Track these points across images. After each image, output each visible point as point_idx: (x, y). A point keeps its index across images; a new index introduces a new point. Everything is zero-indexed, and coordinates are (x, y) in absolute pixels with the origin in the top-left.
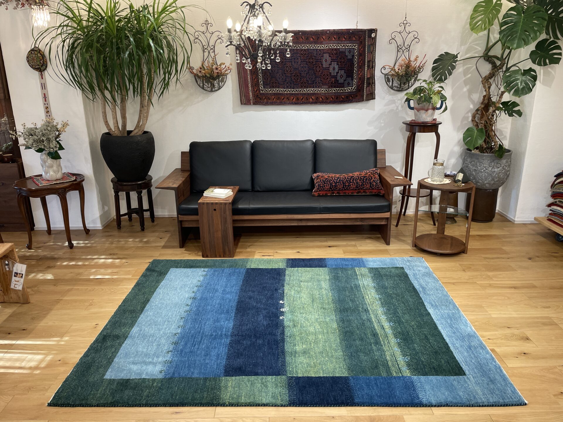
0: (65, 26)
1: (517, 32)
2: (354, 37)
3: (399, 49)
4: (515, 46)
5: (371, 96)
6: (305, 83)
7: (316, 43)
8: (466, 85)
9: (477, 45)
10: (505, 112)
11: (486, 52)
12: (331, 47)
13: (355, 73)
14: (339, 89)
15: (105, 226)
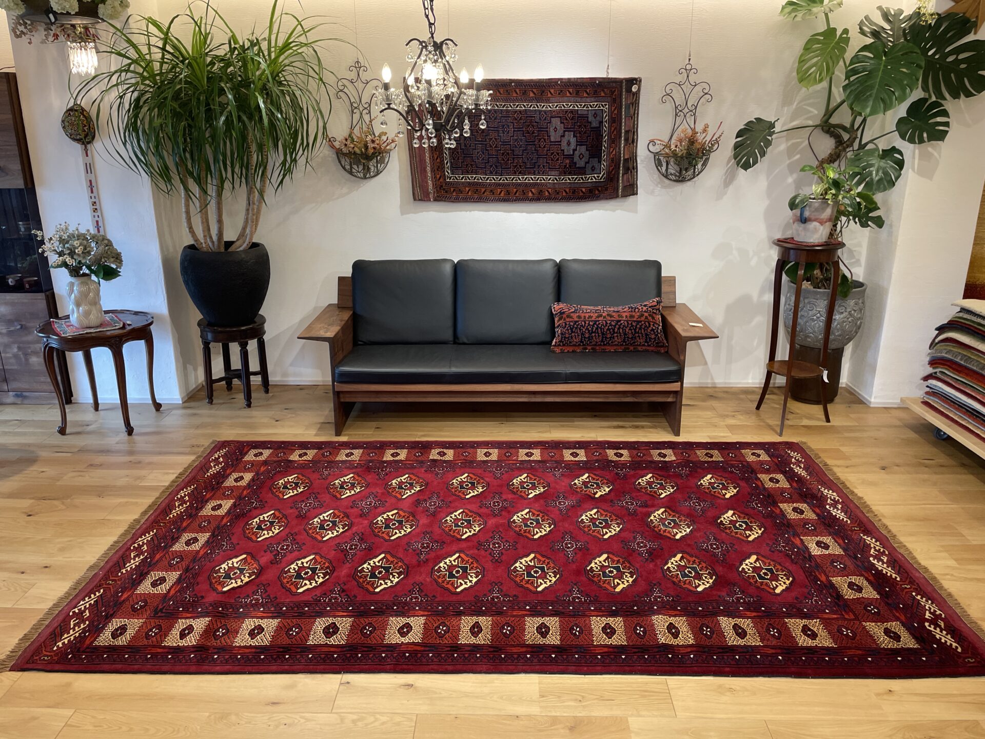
0: (125, 70)
1: (871, 87)
2: (603, 91)
3: (677, 111)
4: (868, 110)
5: (631, 190)
6: (520, 166)
7: (539, 100)
8: (791, 173)
9: (809, 105)
10: (854, 219)
11: (826, 117)
12: (564, 107)
13: (604, 151)
14: (577, 178)
15: (187, 398)
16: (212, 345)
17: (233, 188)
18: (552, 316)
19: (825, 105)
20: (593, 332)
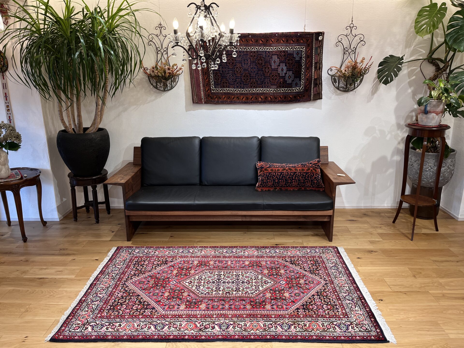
0: (24, 29)
2: (302, 39)
3: (345, 51)
4: (462, 48)
5: (318, 96)
6: (254, 83)
7: (265, 45)
8: (410, 87)
9: (420, 48)
10: (449, 112)
11: (430, 54)
12: (280, 49)
13: (303, 74)
14: (287, 90)
15: (62, 218)
16: (76, 188)
17: (85, 95)
19: (429, 48)
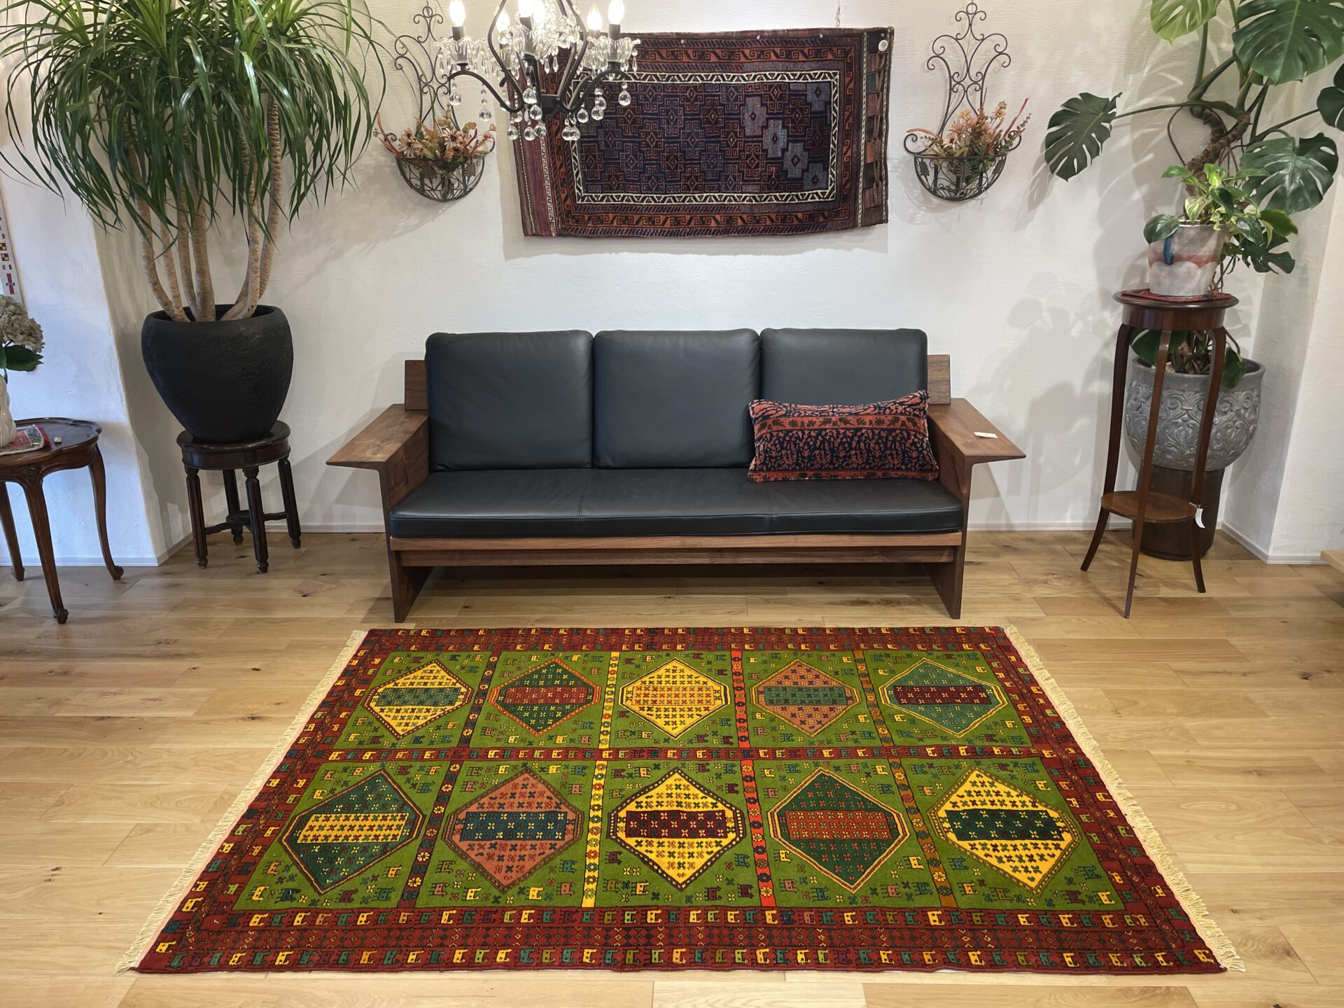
0: (38, 25)
1: (1282, 35)
2: (831, 50)
3: (953, 83)
4: (1277, 73)
5: (877, 215)
6: (696, 178)
7: (725, 67)
8: (1139, 183)
9: (1171, 71)
10: (1245, 258)
11: (1198, 91)
12: (767, 79)
13: (833, 151)
14: (788, 196)
15: (167, 557)
16: (202, 474)
17: (213, 211)
18: (749, 422)
19: (1195, 72)
20: (815, 448)
